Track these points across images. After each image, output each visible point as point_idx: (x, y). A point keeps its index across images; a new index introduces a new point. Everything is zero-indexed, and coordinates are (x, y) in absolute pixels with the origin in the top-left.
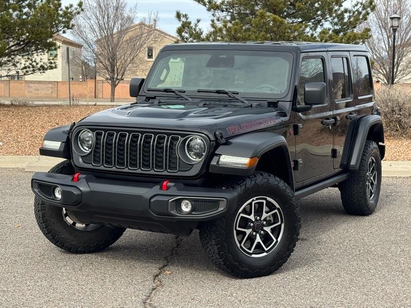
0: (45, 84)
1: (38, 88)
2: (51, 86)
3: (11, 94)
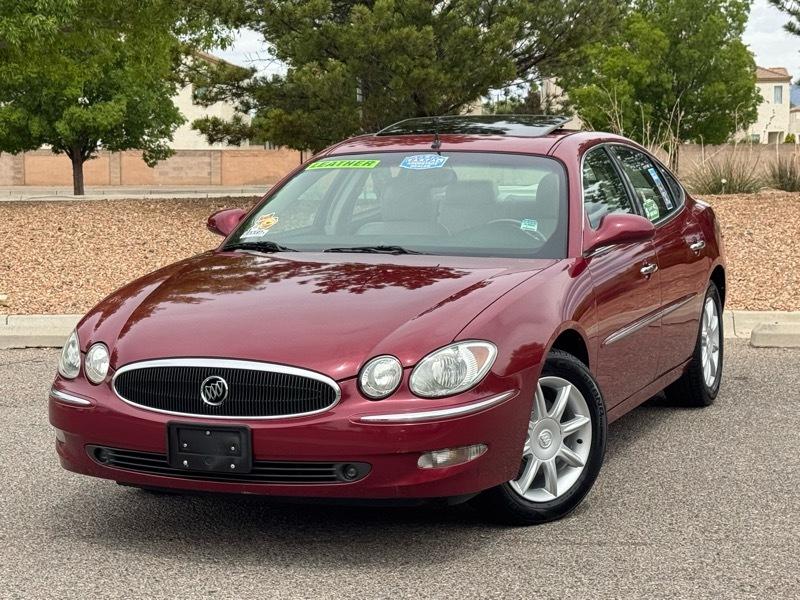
0: (194, 155)
1: (181, 165)
2: (207, 159)
3: (123, 179)
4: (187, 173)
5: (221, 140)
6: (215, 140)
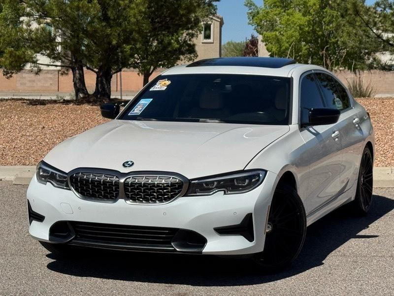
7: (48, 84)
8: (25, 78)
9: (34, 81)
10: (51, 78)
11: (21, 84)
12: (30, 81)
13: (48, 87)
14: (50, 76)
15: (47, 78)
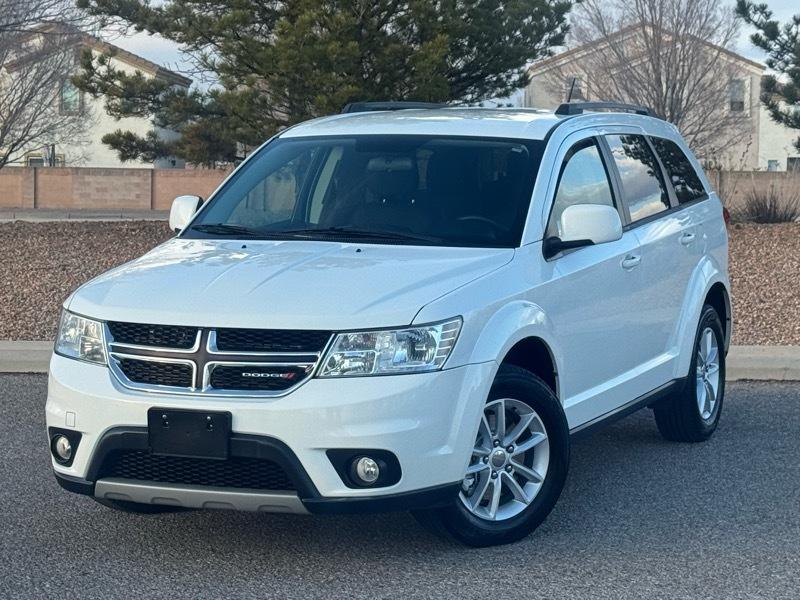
4: (111, 195)
5: (134, 157)
6: (128, 157)
7: (132, 197)
8: (89, 183)
9: (105, 190)
10: (137, 185)
11: (82, 195)
12: (98, 190)
13: (132, 201)
14: (135, 180)
15: (130, 184)
